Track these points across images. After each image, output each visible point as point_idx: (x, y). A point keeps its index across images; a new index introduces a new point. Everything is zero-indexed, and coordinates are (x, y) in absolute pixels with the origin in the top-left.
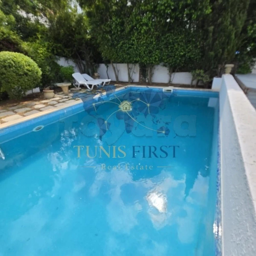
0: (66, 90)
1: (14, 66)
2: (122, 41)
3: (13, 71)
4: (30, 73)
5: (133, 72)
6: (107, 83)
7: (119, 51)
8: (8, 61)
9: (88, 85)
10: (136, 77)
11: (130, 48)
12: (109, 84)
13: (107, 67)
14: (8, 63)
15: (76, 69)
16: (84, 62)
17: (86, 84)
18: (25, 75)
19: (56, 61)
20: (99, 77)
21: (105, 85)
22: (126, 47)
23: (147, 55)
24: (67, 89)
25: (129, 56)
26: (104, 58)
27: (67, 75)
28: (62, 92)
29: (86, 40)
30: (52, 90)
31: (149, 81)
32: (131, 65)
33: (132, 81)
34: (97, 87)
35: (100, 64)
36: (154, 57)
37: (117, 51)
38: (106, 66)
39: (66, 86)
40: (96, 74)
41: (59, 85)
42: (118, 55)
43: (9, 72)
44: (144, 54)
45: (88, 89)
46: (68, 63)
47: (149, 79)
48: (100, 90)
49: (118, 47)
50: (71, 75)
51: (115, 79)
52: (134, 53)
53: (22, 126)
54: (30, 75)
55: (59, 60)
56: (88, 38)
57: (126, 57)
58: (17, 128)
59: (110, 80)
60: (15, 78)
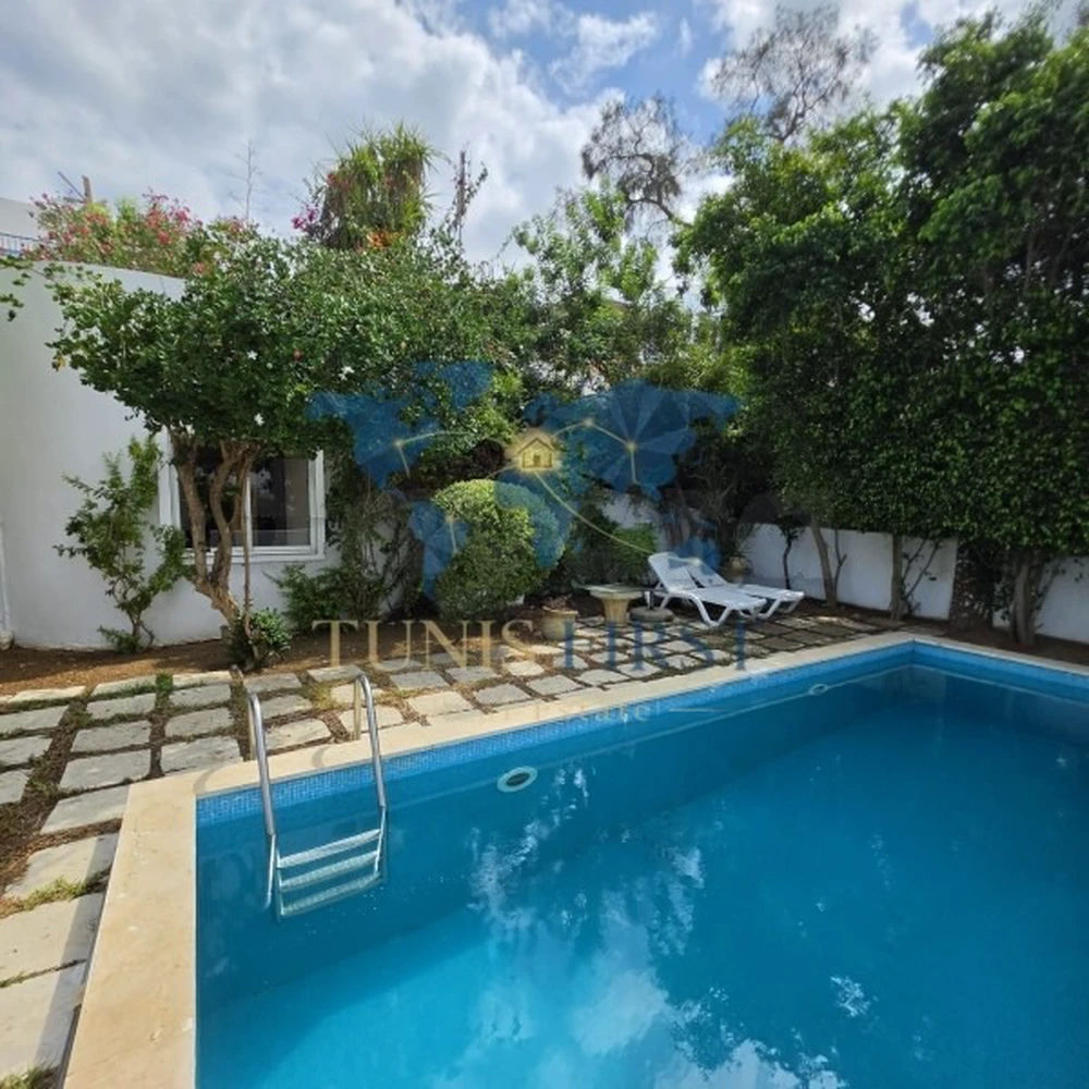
0: (617, 614)
1: (496, 527)
2: (887, 448)
3: (488, 540)
4: (531, 550)
5: (924, 572)
6: (784, 605)
7: (866, 487)
8: (486, 510)
9: (704, 603)
10: (936, 598)
11: (929, 477)
12: (791, 609)
13: (790, 538)
14: (485, 514)
15: (661, 538)
16: (696, 515)
17: (698, 597)
18: (515, 556)
19: (599, 506)
20: (748, 576)
21: (776, 613)
22: (906, 473)
23: (1022, 513)
24: (622, 608)
25: (913, 509)
26: (790, 505)
27: (628, 556)
28: (599, 619)
29: (725, 441)
30: (574, 609)
31: (1014, 624)
32: (911, 545)
33: (910, 611)
34: (739, 618)
35: (756, 525)
36: (1068, 524)
37: (854, 485)
38: (784, 533)
39: (623, 601)
40: (736, 564)
41: (598, 591)
42: (856, 500)
43: (478, 543)
44: (1006, 505)
45: (702, 620)
46: (636, 514)
47: (1020, 616)
48: (755, 631)
49: (862, 472)
50: (646, 559)
51: (819, 593)
52: (945, 497)
53: (470, 755)
54: (529, 558)
55: (613, 503)
56: (732, 437)
57: (898, 510)
58: (454, 759)
59: (801, 594)
60: (485, 563)
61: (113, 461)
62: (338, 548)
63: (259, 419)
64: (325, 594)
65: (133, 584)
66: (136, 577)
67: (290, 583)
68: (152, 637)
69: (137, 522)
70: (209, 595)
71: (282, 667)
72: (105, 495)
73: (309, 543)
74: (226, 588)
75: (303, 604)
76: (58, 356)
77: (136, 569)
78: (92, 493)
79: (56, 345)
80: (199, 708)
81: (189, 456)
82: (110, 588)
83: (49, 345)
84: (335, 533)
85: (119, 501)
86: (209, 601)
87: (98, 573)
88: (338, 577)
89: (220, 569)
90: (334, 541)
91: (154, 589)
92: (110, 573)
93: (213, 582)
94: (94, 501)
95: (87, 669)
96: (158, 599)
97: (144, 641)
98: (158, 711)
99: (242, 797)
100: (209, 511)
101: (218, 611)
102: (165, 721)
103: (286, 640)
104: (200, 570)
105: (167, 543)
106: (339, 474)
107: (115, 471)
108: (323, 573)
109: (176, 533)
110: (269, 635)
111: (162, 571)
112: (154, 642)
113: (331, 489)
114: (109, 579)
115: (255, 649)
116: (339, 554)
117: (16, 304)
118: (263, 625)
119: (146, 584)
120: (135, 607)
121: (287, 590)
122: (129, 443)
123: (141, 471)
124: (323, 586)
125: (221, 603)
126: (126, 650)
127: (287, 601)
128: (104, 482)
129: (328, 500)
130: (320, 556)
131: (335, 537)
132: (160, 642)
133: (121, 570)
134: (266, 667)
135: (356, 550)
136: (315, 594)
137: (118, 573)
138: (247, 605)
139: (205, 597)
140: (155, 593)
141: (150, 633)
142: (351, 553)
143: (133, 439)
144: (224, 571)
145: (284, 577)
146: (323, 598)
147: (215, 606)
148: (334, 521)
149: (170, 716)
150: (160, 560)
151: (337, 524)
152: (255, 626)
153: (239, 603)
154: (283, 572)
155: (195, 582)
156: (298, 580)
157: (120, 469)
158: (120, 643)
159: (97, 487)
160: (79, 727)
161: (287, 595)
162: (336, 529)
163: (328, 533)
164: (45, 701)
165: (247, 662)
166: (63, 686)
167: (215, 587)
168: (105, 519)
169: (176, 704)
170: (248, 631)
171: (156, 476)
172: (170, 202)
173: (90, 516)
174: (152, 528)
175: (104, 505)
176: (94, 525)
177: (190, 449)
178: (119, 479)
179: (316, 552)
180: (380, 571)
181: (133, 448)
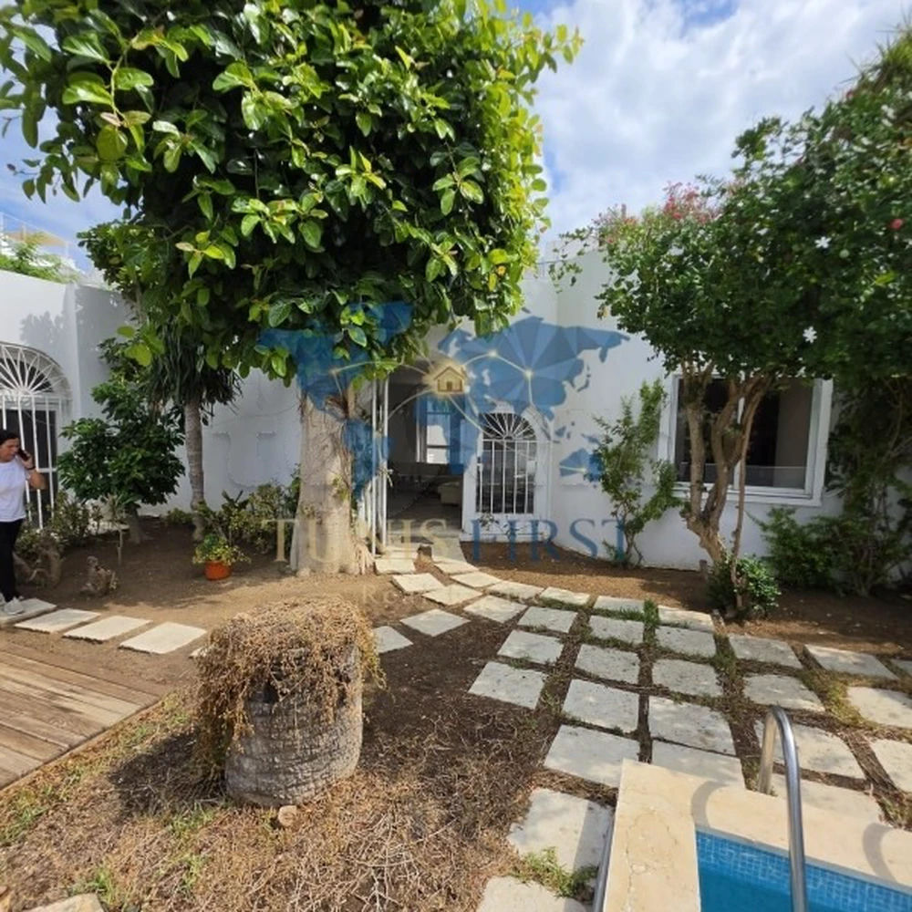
61: (627, 402)
62: (840, 495)
63: (810, 335)
64: (817, 547)
65: (632, 509)
66: (634, 504)
67: (774, 528)
68: (641, 557)
69: (639, 456)
70: (698, 534)
71: (768, 625)
72: (619, 432)
73: (802, 486)
74: (716, 528)
75: (790, 553)
76: (602, 307)
77: (635, 497)
78: (610, 430)
79: (602, 297)
80: (684, 657)
81: (699, 392)
82: (614, 510)
83: (597, 298)
84: (837, 477)
85: (628, 438)
86: (698, 539)
87: (608, 496)
88: (835, 528)
89: (713, 509)
90: (834, 487)
91: (647, 516)
92: (615, 498)
93: (705, 520)
94: (611, 436)
95: (591, 575)
96: (649, 525)
97: (634, 559)
98: (646, 646)
99: (754, 856)
100: (709, 449)
101: (705, 550)
102: (653, 660)
103: (774, 595)
104: (694, 507)
105: (661, 476)
106: (849, 409)
107: (628, 413)
108: (817, 522)
109: (670, 467)
110: (757, 588)
111: (655, 501)
112: (642, 562)
113: (836, 427)
114: (615, 502)
115: (739, 598)
116: (842, 502)
117: (578, 271)
118: (751, 575)
119: (641, 511)
120: (630, 528)
121: (771, 534)
122: (641, 387)
123: (648, 409)
124: (814, 536)
125: (709, 542)
126: (620, 565)
127: (770, 546)
128: (619, 421)
129: (832, 438)
130: (816, 501)
131: (836, 482)
132: (646, 563)
133: (624, 495)
134: (749, 619)
135: (864, 500)
136: (804, 544)
137: (622, 499)
138: (735, 550)
139: (694, 534)
140: (648, 519)
141: (640, 554)
142: (858, 503)
143: (645, 383)
144: (716, 511)
145: (768, 521)
146: (814, 550)
147: (702, 545)
148: (837, 464)
149: (657, 657)
150: (655, 492)
151: (840, 468)
152: (742, 574)
153: (727, 546)
154: (769, 515)
155: (688, 520)
156: (785, 527)
157: (631, 410)
158: (616, 556)
159: (614, 424)
160: (582, 641)
161: (771, 540)
162: (839, 473)
163: (829, 477)
164: (562, 603)
165: (728, 608)
166: (575, 590)
167: (705, 526)
168: (617, 452)
169: (662, 644)
170: (734, 578)
171: (659, 416)
172: (684, 187)
173: (606, 449)
174: (651, 462)
175: (617, 439)
176: (609, 456)
177: (701, 385)
178: (630, 418)
179: (810, 497)
180: (893, 526)
181: (644, 391)
